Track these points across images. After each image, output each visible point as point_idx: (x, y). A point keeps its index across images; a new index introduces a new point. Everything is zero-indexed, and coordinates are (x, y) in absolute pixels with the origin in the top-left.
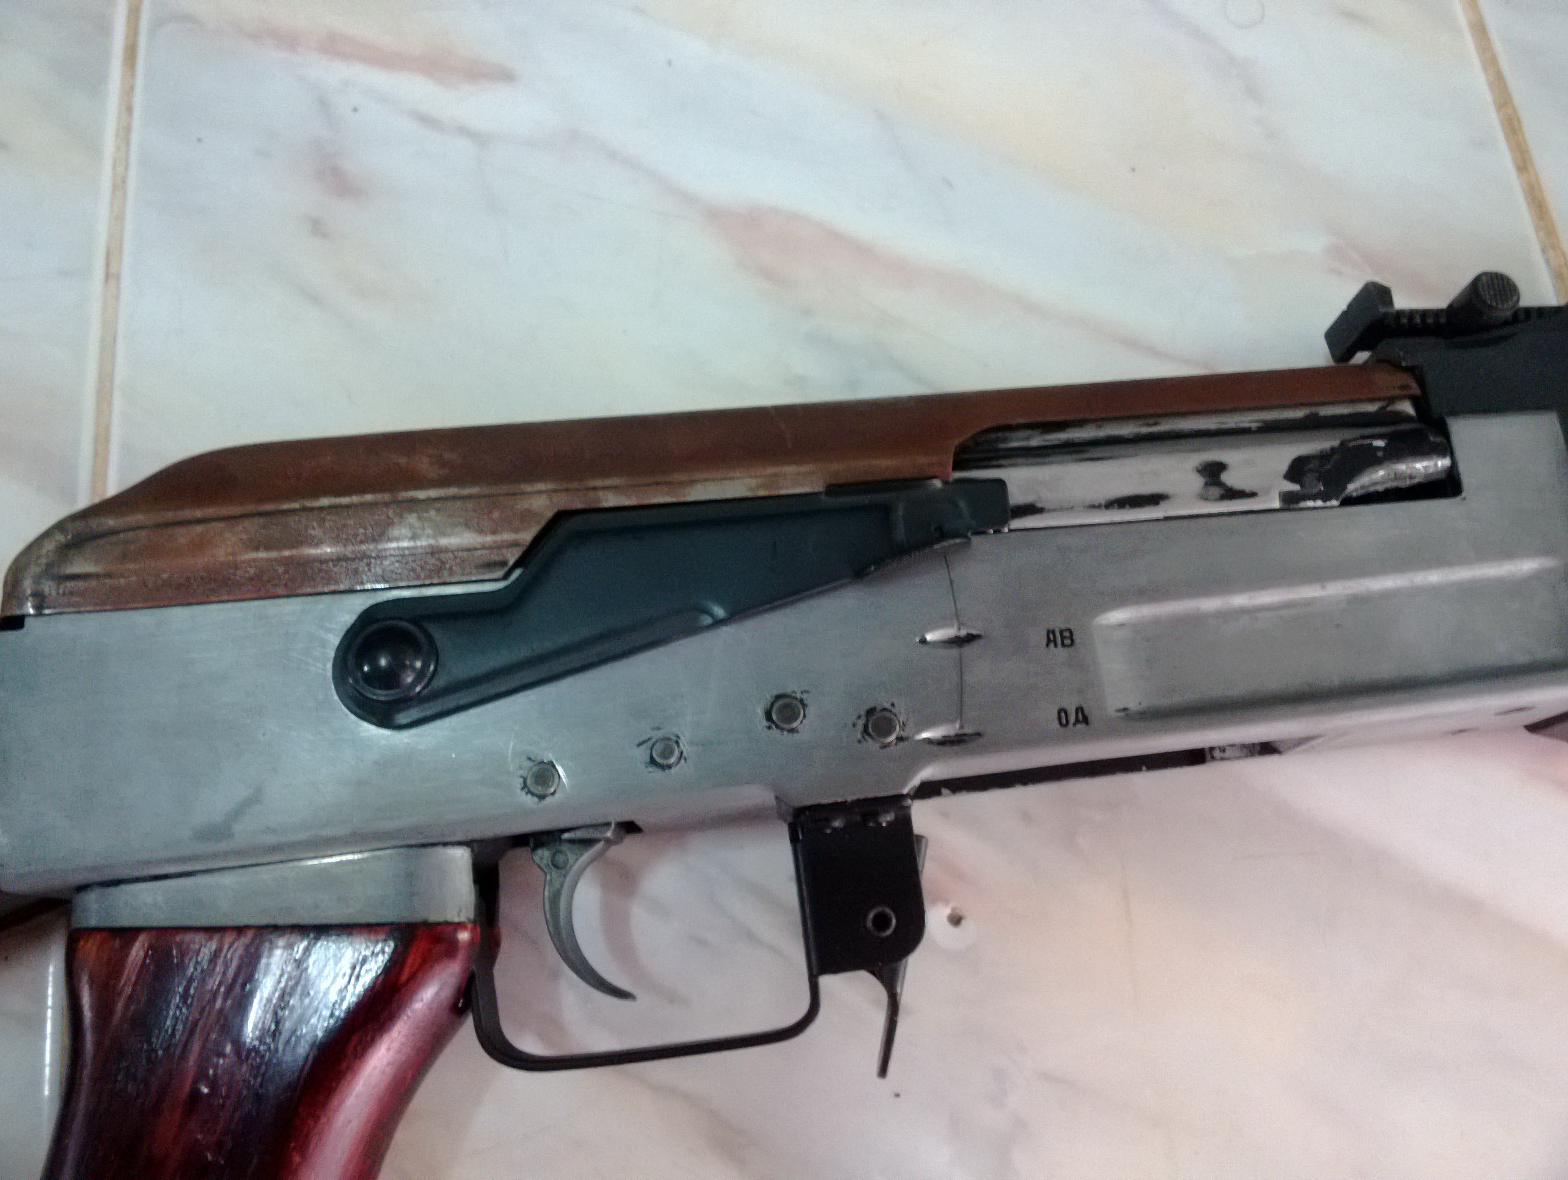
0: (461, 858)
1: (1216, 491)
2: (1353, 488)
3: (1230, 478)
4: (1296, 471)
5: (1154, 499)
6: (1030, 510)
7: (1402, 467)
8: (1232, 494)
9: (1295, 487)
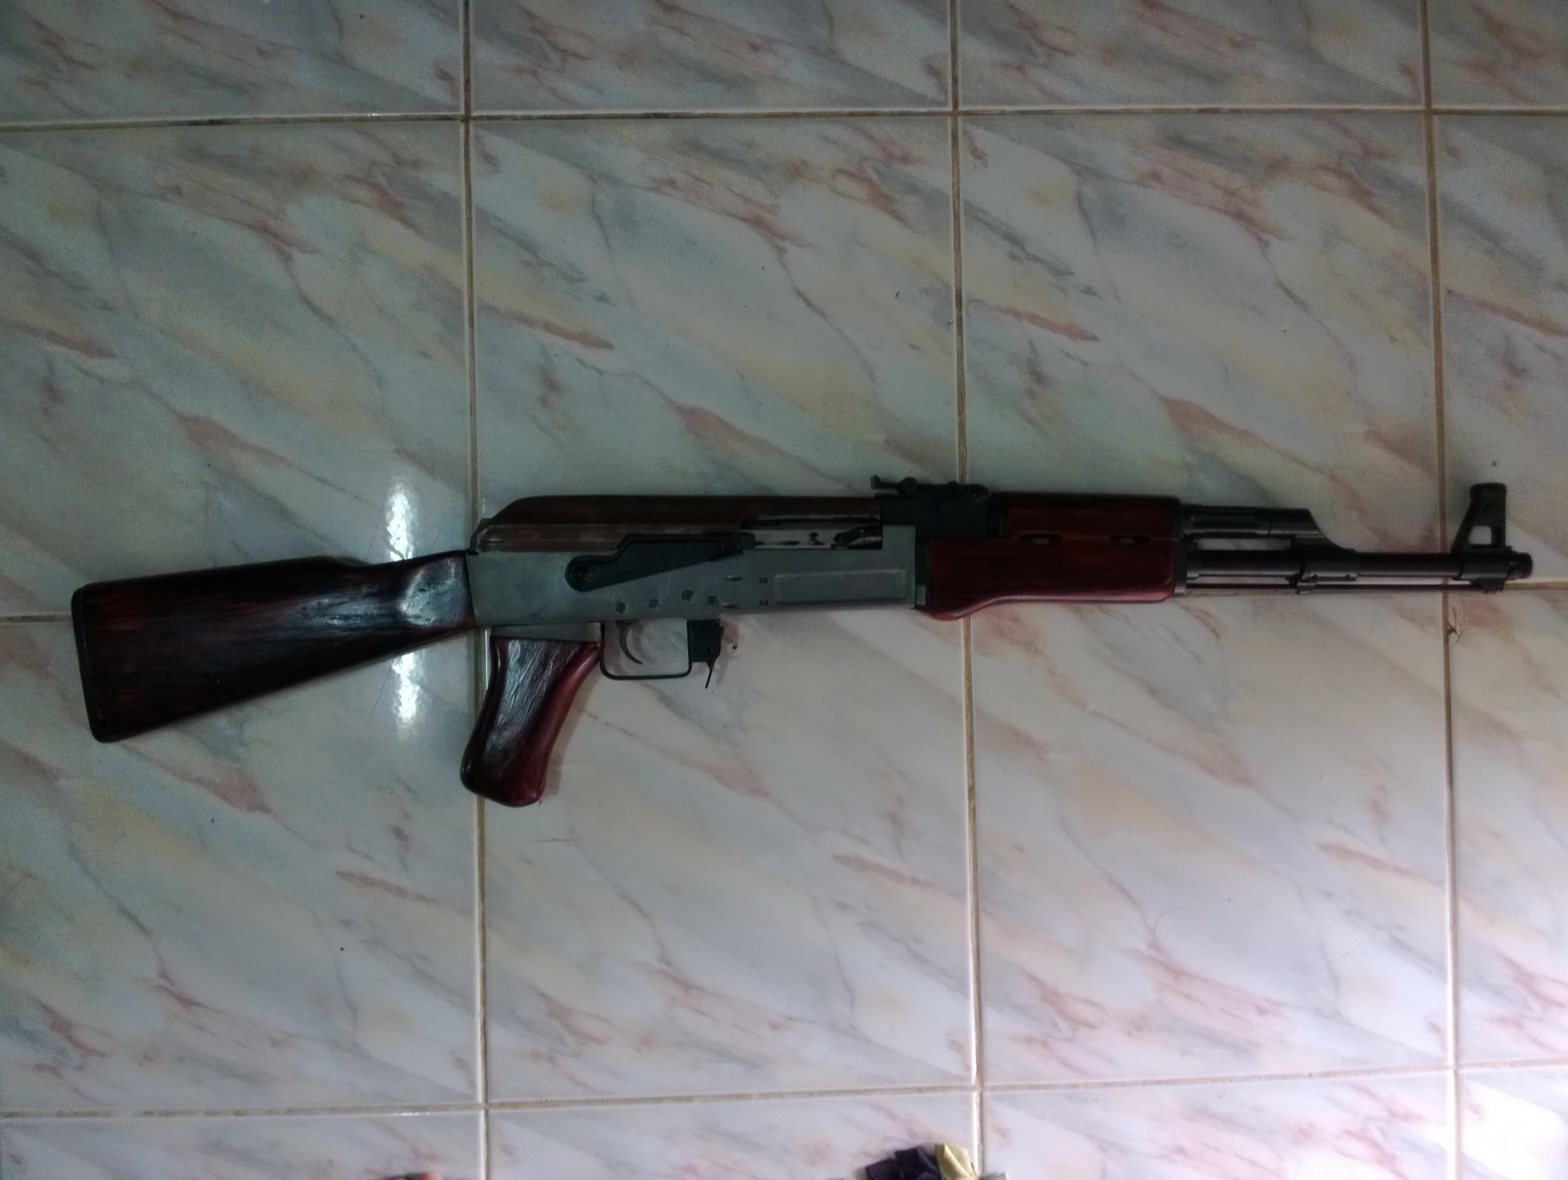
0: (598, 625)
1: (813, 542)
2: (852, 544)
3: (819, 539)
4: (836, 539)
5: (796, 543)
6: (761, 543)
7: (867, 539)
8: (817, 543)
9: (835, 543)
